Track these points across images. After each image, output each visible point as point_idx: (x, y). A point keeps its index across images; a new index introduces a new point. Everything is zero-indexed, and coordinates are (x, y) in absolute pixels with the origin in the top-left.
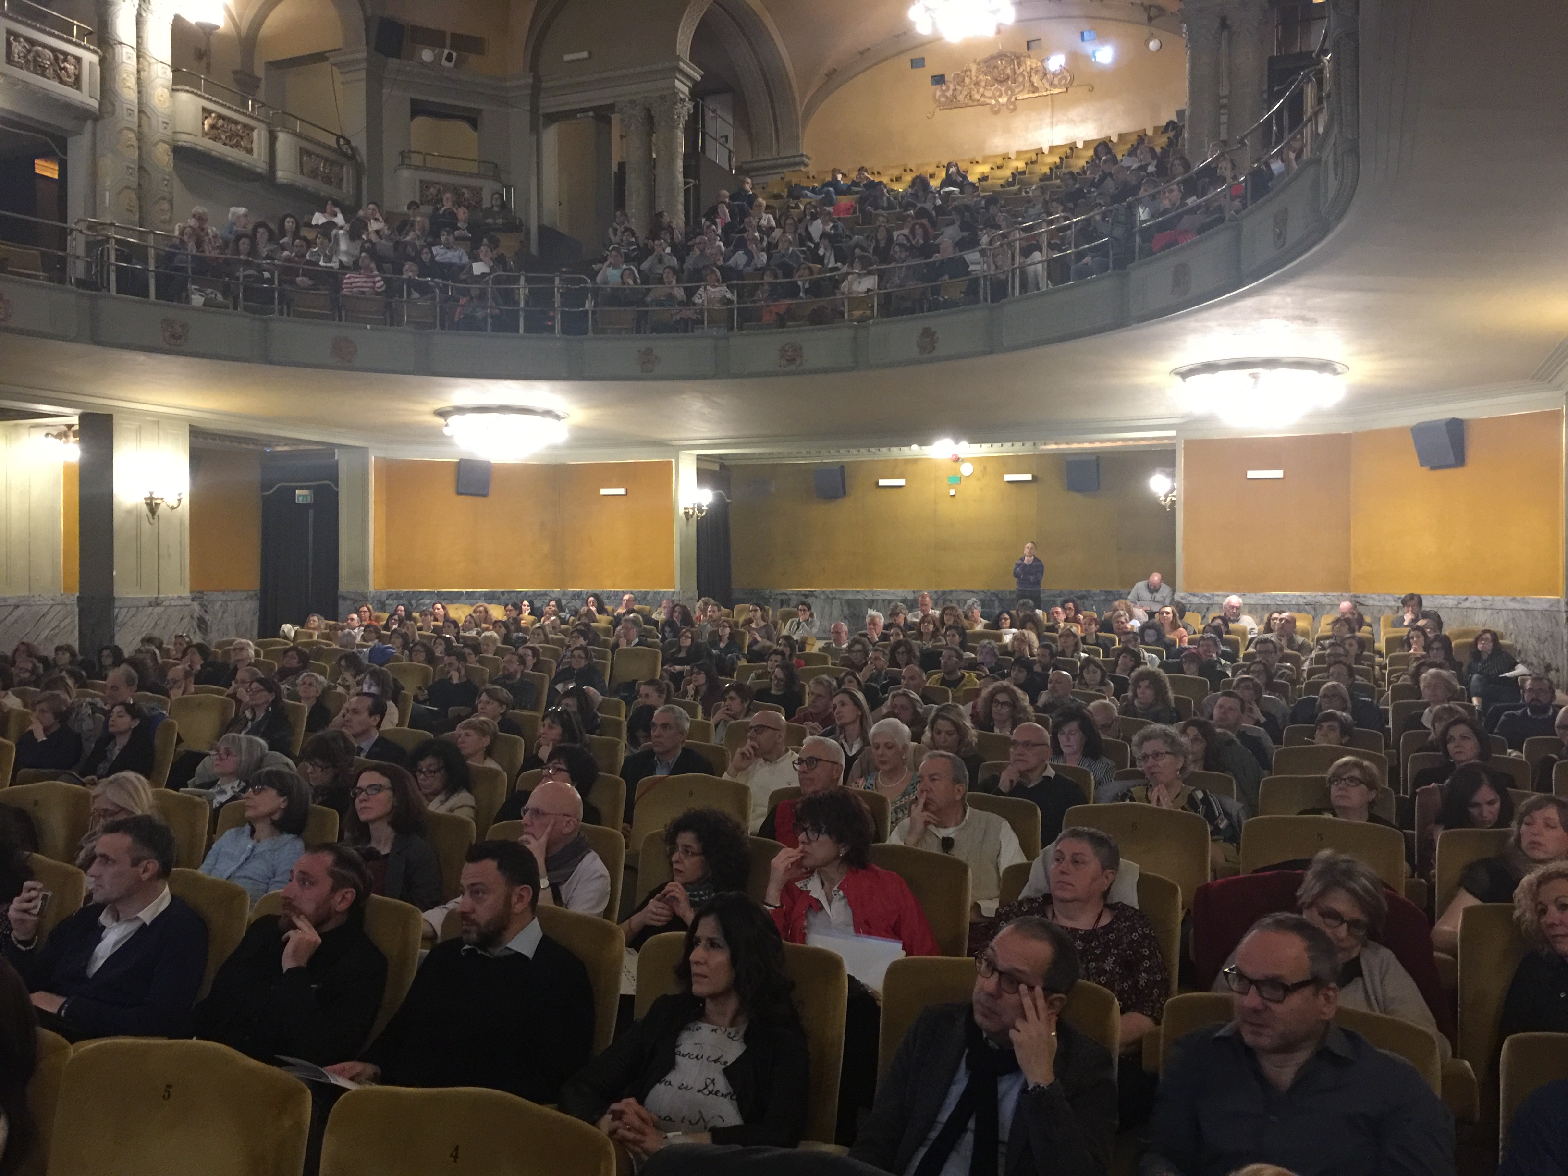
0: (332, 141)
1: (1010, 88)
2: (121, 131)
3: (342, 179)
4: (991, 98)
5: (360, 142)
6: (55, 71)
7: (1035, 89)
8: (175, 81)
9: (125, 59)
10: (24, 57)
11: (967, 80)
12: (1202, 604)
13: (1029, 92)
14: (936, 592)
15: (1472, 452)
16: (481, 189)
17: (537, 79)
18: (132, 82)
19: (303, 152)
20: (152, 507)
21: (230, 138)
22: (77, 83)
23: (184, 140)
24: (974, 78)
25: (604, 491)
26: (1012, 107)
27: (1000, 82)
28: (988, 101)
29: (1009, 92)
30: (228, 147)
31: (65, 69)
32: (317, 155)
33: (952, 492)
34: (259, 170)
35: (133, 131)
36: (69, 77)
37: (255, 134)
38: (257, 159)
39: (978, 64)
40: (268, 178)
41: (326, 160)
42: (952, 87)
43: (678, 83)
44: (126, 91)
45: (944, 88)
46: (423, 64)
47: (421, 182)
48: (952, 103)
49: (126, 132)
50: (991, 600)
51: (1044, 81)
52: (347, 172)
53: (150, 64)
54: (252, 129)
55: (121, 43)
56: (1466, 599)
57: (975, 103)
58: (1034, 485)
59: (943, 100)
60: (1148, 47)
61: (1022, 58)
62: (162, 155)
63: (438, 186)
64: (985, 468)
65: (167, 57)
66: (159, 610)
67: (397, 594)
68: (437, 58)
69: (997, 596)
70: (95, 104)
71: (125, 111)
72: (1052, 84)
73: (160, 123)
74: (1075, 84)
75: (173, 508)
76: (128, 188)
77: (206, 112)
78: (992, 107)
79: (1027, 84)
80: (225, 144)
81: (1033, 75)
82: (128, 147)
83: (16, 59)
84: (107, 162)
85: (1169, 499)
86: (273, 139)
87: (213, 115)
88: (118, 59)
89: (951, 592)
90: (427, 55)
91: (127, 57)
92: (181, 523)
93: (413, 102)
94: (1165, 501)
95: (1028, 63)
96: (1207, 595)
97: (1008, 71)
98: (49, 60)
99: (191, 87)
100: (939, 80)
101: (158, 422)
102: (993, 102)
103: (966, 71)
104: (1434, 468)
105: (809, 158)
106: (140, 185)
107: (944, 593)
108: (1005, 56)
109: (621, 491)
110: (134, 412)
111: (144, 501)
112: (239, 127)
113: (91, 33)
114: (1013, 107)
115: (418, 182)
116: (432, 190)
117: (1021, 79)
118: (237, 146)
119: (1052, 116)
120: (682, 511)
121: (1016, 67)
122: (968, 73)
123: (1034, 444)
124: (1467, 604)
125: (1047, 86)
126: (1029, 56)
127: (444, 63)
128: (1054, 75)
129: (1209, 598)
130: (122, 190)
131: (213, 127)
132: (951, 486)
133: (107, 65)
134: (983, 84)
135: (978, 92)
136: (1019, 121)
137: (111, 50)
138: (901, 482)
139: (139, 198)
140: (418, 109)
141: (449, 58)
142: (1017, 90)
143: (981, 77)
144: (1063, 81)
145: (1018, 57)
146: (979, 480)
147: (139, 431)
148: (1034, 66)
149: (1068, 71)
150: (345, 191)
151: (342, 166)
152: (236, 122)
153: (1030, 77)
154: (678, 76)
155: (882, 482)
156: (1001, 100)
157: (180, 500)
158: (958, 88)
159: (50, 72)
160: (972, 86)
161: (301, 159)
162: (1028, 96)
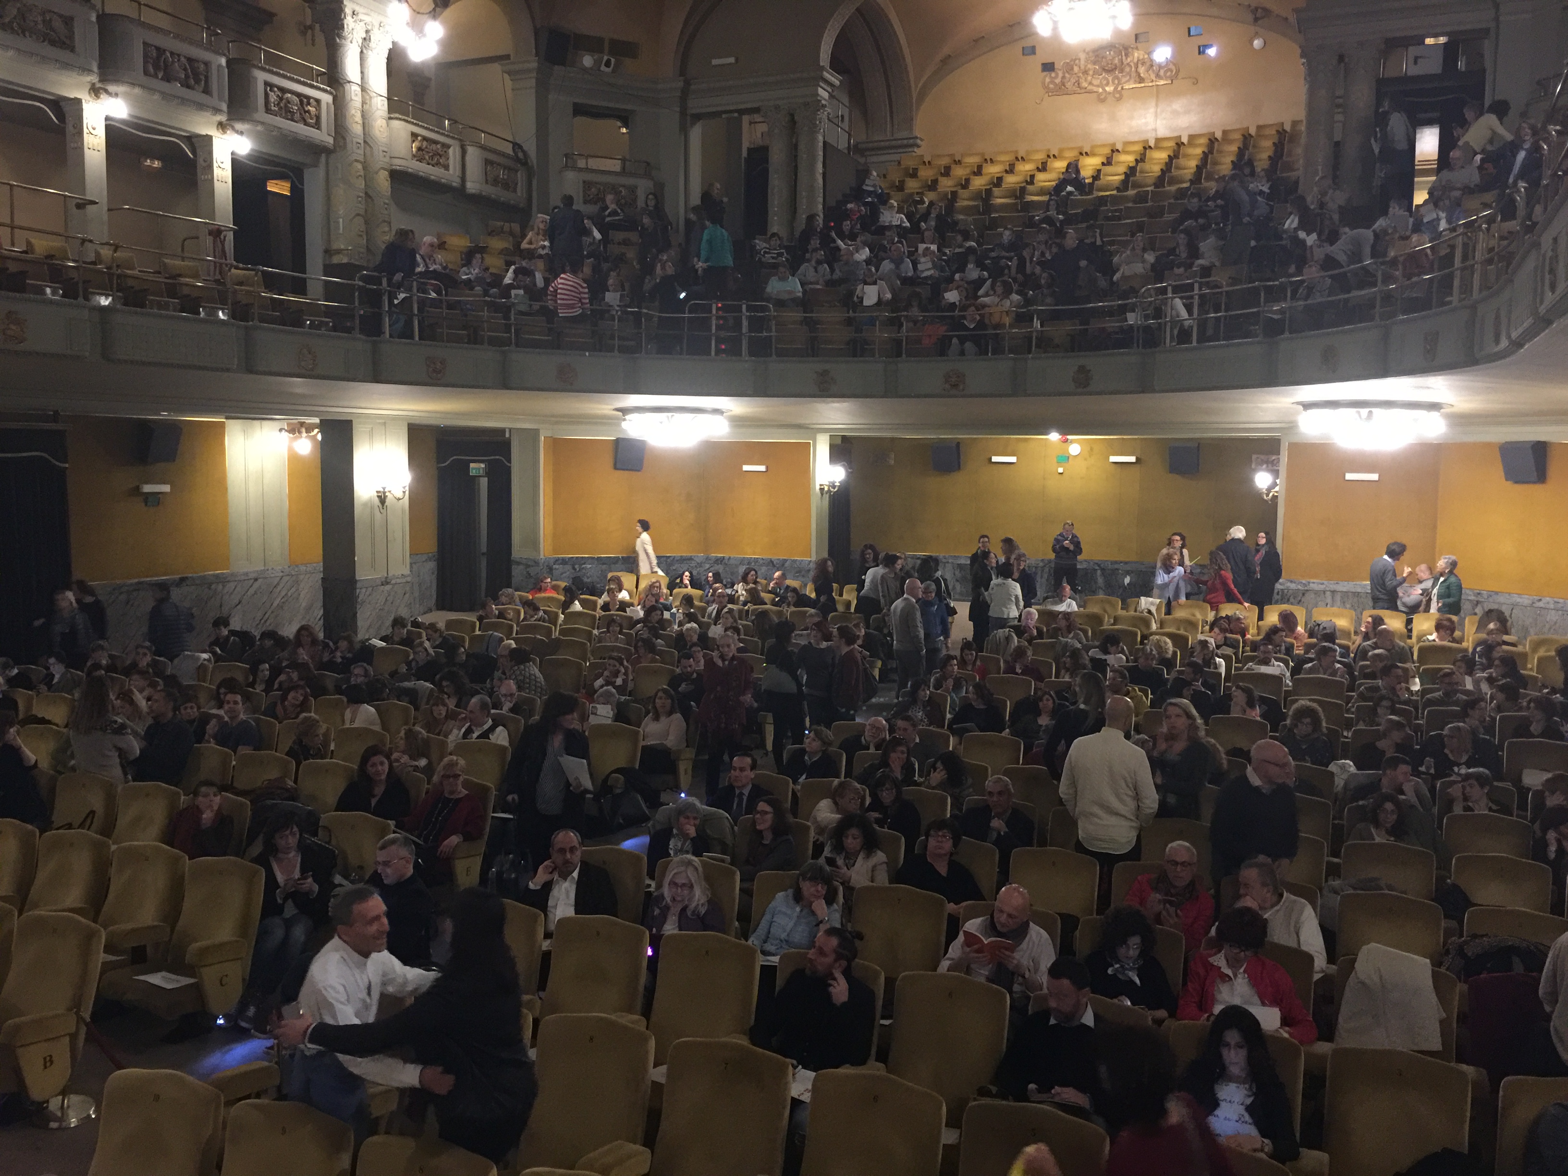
0: (508, 149)
1: (1117, 78)
2: (350, 165)
3: (517, 184)
4: (1098, 86)
5: (531, 147)
6: (301, 114)
7: (1141, 80)
8: (391, 110)
9: (353, 98)
10: (278, 104)
11: (1076, 69)
12: (1298, 590)
13: (1135, 82)
14: (1042, 560)
15: (1554, 469)
16: (636, 187)
17: (687, 83)
18: (358, 118)
19: (487, 162)
20: (382, 498)
21: (432, 158)
22: (317, 125)
23: (398, 164)
24: (1082, 67)
25: (746, 468)
26: (1117, 96)
27: (1108, 71)
28: (1095, 89)
29: (1116, 82)
30: (430, 166)
31: (308, 112)
32: (499, 164)
33: (1060, 470)
34: (454, 184)
35: (361, 162)
36: (312, 119)
37: (451, 151)
38: (450, 175)
39: (1087, 54)
40: (459, 192)
41: (505, 168)
42: (1060, 74)
43: (820, 90)
44: (354, 125)
45: (1053, 75)
46: (585, 70)
47: (584, 182)
48: (1061, 90)
49: (356, 164)
50: (1095, 570)
51: (1150, 72)
52: (521, 176)
53: (371, 97)
54: (449, 147)
55: (349, 82)
56: (1540, 600)
57: (1083, 91)
58: (1138, 466)
59: (1051, 86)
60: (1252, 44)
61: (1130, 50)
62: (383, 181)
63: (598, 186)
64: (1092, 449)
65: (384, 92)
66: (388, 587)
67: (563, 559)
68: (598, 63)
69: (1099, 566)
70: (331, 140)
71: (354, 143)
72: (1158, 76)
73: (381, 153)
74: (1180, 76)
75: (399, 499)
76: (358, 215)
77: (414, 136)
78: (1099, 94)
79: (1134, 74)
80: (428, 164)
81: (1140, 65)
82: (357, 177)
83: (273, 108)
84: (339, 192)
85: (1271, 494)
86: (464, 153)
87: (419, 138)
88: (348, 98)
90: (588, 61)
91: (354, 92)
92: (403, 511)
93: (575, 104)
94: (1267, 495)
95: (1136, 55)
96: (1304, 581)
98: (297, 105)
99: (400, 114)
100: (1048, 67)
101: (385, 423)
102: (1101, 90)
103: (1075, 60)
104: (1516, 482)
105: (922, 140)
106: (366, 211)
108: (1115, 47)
109: (762, 468)
110: (368, 416)
111: (376, 494)
112: (439, 146)
113: (324, 73)
114: (1119, 96)
115: (581, 182)
116: (592, 189)
117: (1127, 69)
118: (438, 164)
119: (1157, 105)
120: (818, 487)
121: (1124, 58)
122: (1077, 61)
124: (1541, 604)
125: (1153, 77)
126: (1137, 48)
127: (603, 68)
128: (1160, 66)
129: (1305, 585)
130: (354, 217)
131: (419, 149)
132: (1059, 463)
133: (340, 103)
134: (1091, 73)
135: (1086, 80)
136: (1123, 110)
137: (341, 88)
138: (1013, 459)
139: (367, 223)
140: (579, 110)
141: (608, 64)
142: (1124, 80)
143: (1090, 66)
144: (1169, 74)
145: (1126, 48)
146: (1086, 459)
147: (371, 435)
148: (1141, 57)
149: (1174, 64)
150: (519, 194)
151: (517, 172)
152: (436, 142)
153: (1137, 67)
154: (821, 84)
155: (995, 459)
156: (1107, 89)
157: (404, 492)
158: (1067, 75)
159: (297, 116)
160: (1081, 75)
161: (486, 169)
162: (1134, 86)
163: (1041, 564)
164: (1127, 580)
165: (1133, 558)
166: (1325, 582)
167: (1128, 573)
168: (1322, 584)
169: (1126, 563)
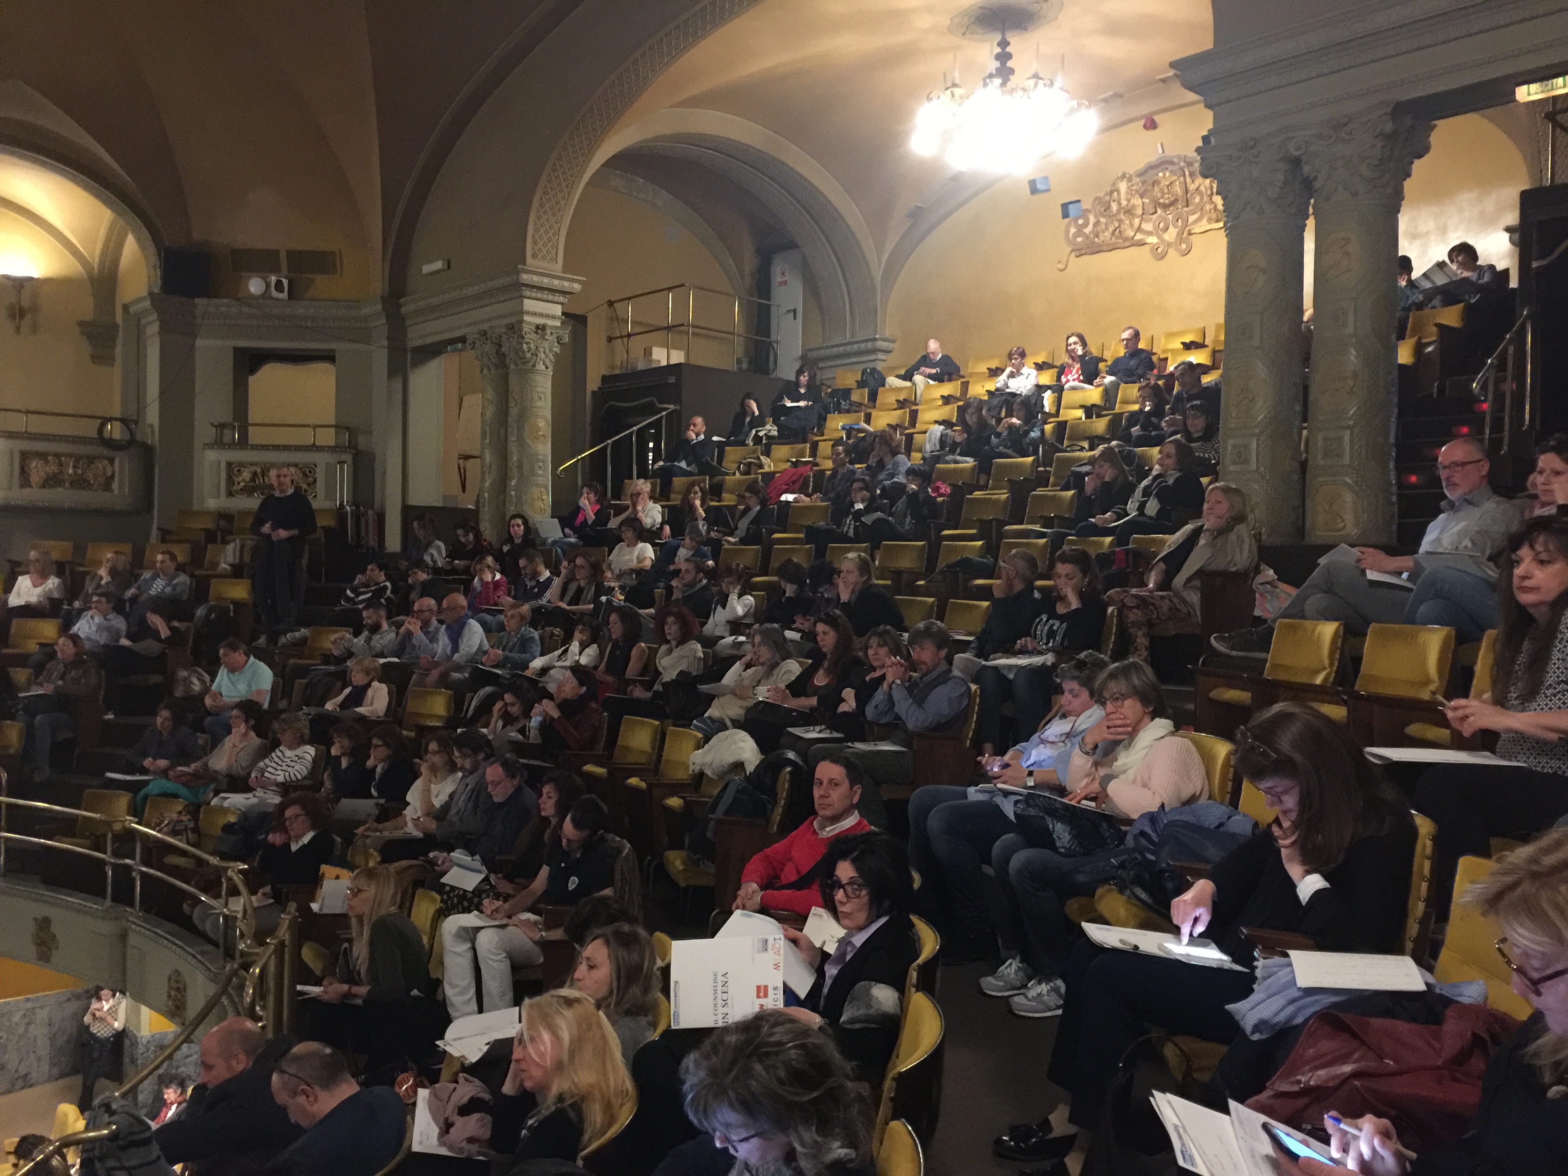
1: (1180, 216)
4: (1150, 233)
7: (1219, 216)
11: (1114, 207)
13: (1211, 221)
19: (28, 455)
24: (1124, 203)
26: (1183, 246)
28: (1147, 238)
29: (1179, 223)
32: (59, 455)
39: (1130, 180)
41: (77, 458)
42: (1092, 219)
43: (529, 304)
45: (1080, 220)
46: (250, 299)
48: (1093, 245)
52: (121, 466)
57: (1127, 244)
59: (1080, 240)
63: (253, 468)
68: (266, 288)
78: (1155, 248)
79: (1207, 207)
90: (255, 286)
97: (1178, 189)
102: (1156, 240)
103: (1112, 192)
105: (890, 341)
108: (1170, 163)
114: (1185, 247)
115: (223, 466)
116: (245, 474)
117: (1197, 200)
121: (1188, 180)
122: (1115, 194)
127: (275, 293)
134: (1138, 212)
135: (1132, 225)
141: (279, 286)
142: (1192, 218)
143: (1135, 200)
145: (1190, 165)
151: (112, 461)
153: (1211, 195)
154: (528, 294)
156: (1166, 236)
158: (1103, 220)
160: (1122, 216)
161: (24, 465)
162: (1209, 227)
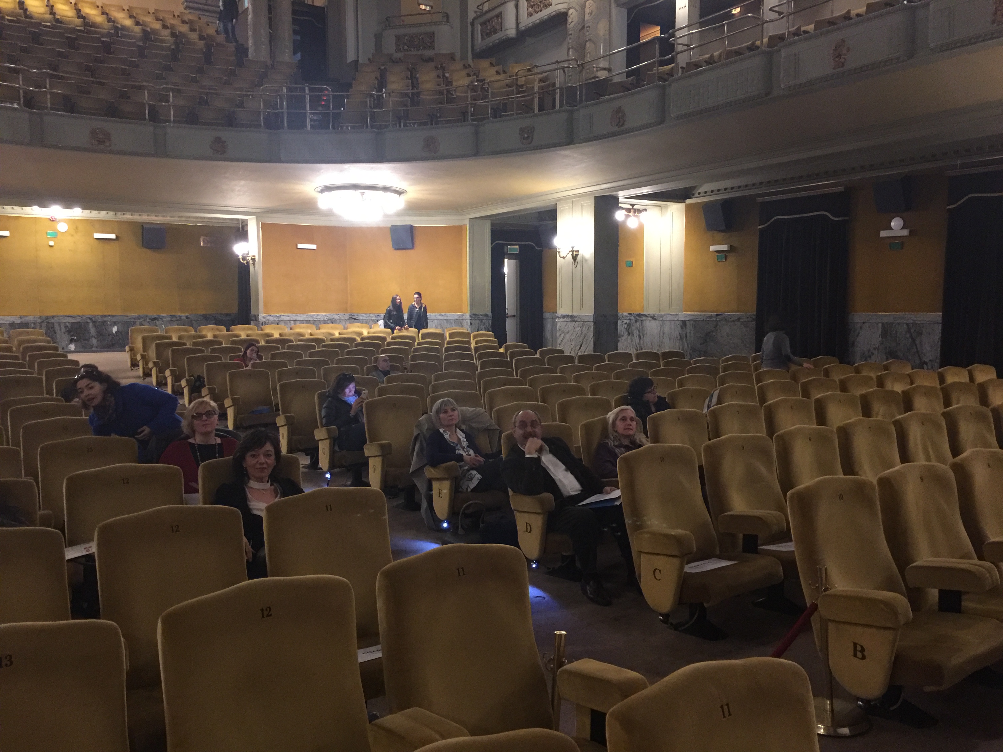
12: (275, 320)
14: (40, 317)
33: (52, 243)
50: (87, 322)
58: (117, 242)
64: (77, 228)
69: (91, 319)
85: (248, 258)
89: (53, 317)
94: (244, 259)
96: (277, 315)
104: (398, 250)
107: (47, 318)
123: (116, 213)
129: (278, 317)
132: (51, 240)
138: (6, 233)
146: (72, 235)
163: (39, 321)
164: (115, 329)
165: (118, 313)
166: (290, 314)
167: (115, 323)
168: (289, 316)
169: (113, 316)
